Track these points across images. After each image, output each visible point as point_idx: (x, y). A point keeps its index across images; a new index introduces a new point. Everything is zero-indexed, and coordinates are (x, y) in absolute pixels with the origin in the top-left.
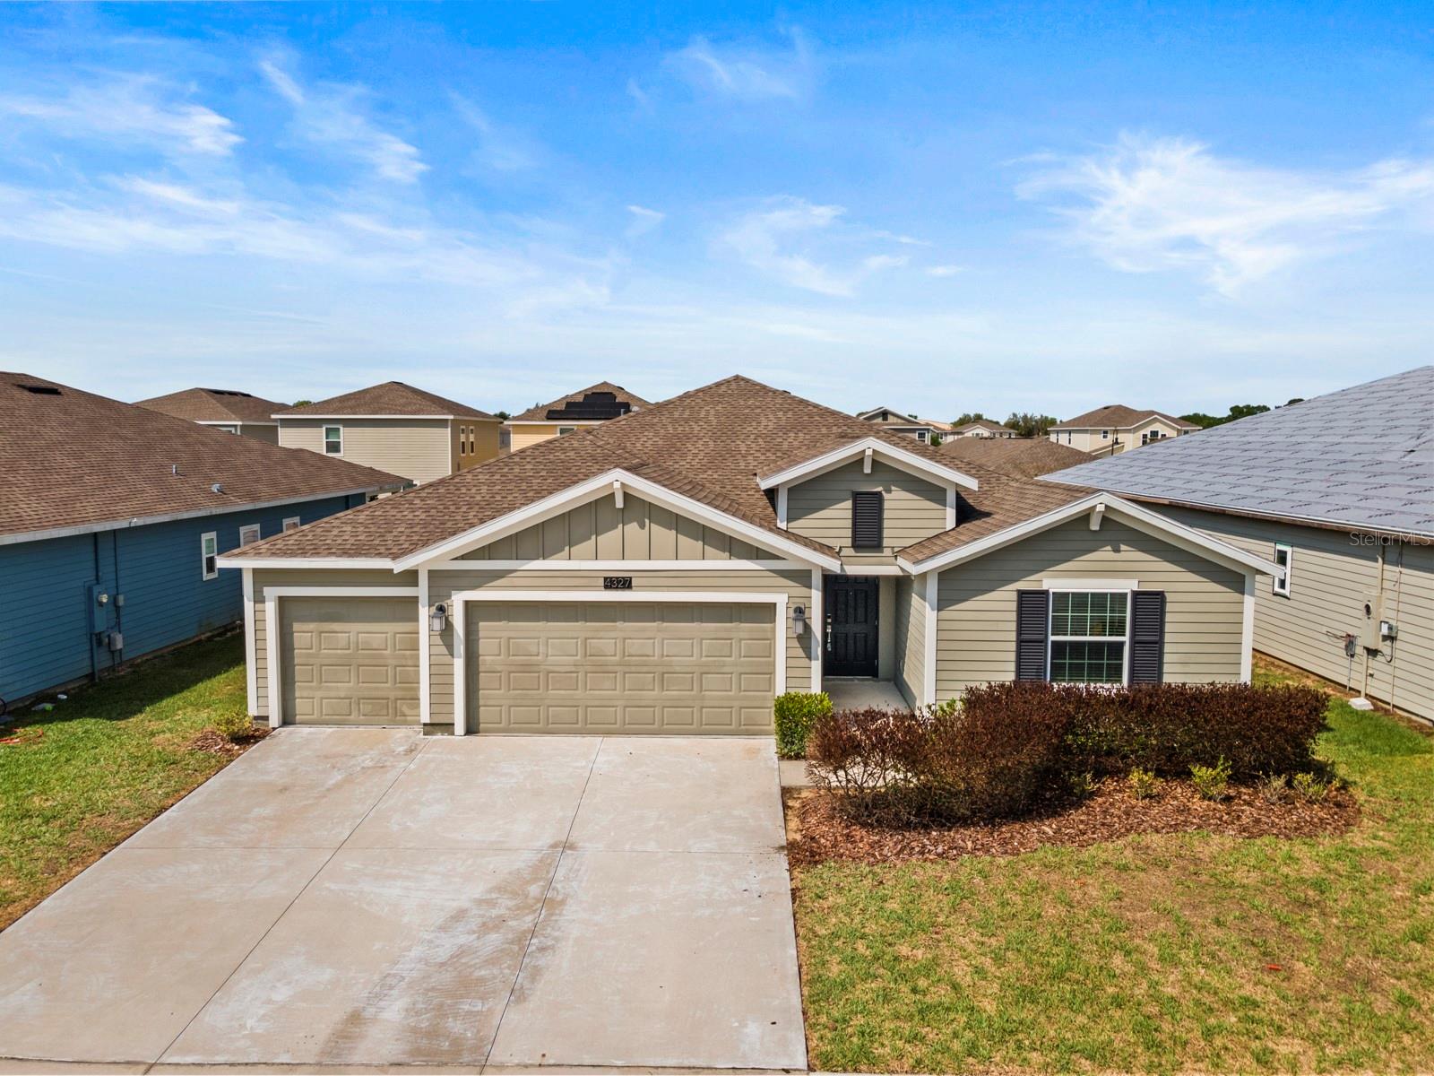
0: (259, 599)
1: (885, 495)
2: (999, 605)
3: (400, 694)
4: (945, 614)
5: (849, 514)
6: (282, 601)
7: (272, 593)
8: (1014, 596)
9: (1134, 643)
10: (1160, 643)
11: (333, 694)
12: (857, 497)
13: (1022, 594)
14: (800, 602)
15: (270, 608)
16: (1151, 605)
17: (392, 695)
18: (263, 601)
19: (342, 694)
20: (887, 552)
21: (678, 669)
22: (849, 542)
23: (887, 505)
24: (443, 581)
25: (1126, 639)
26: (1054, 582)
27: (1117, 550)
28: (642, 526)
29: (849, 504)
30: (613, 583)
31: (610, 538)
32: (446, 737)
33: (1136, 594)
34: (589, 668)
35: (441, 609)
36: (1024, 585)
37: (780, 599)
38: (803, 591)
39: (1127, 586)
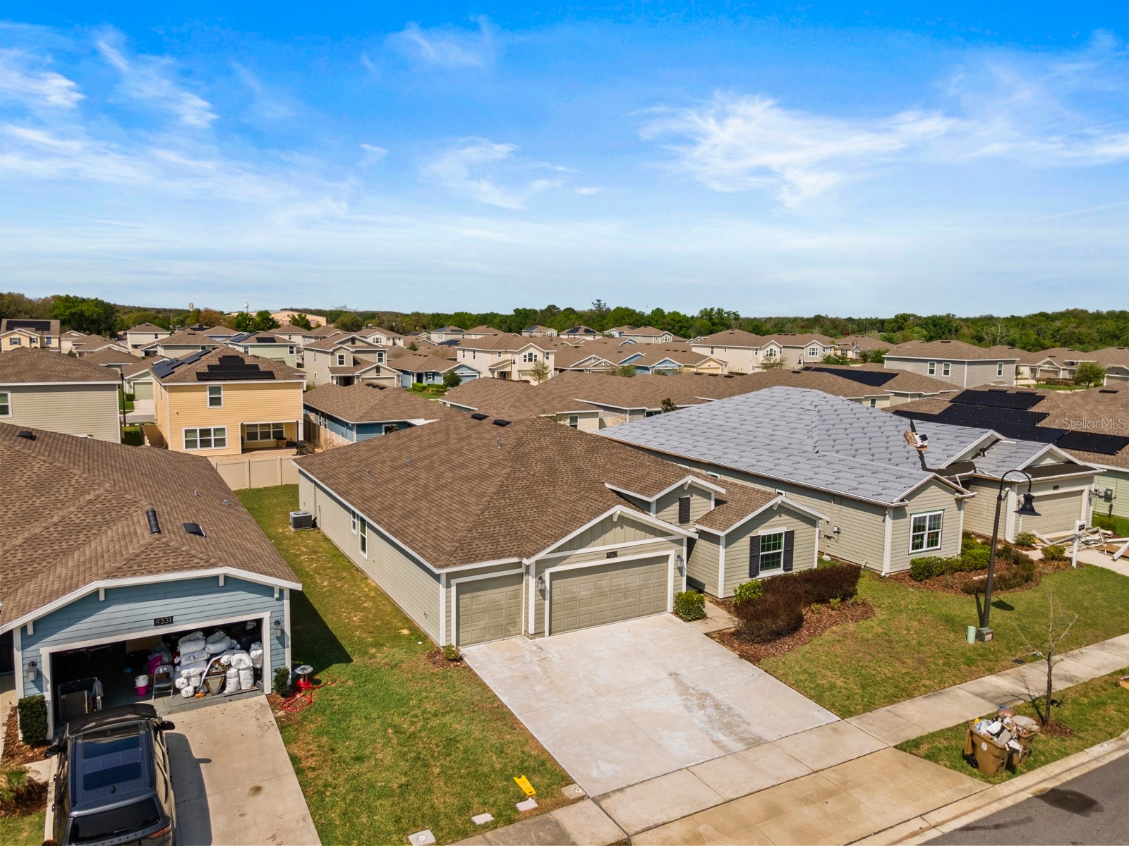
0: (448, 586)
1: (691, 498)
2: (744, 544)
3: (508, 622)
4: (728, 549)
5: (678, 508)
6: (458, 585)
7: (454, 582)
8: (749, 539)
9: (785, 551)
10: (792, 550)
11: (477, 628)
12: (681, 500)
13: (752, 538)
14: (679, 553)
15: (454, 589)
16: (790, 535)
17: (504, 623)
18: (450, 587)
19: (482, 627)
20: (691, 522)
21: (631, 589)
22: (678, 520)
23: (691, 502)
24: (542, 565)
25: (782, 550)
26: (762, 531)
27: (780, 516)
28: (622, 528)
29: (678, 503)
30: (612, 554)
31: (610, 535)
32: (541, 639)
33: (786, 532)
34: (596, 595)
35: (540, 578)
36: (753, 534)
37: (672, 553)
38: (680, 547)
39: (783, 530)
